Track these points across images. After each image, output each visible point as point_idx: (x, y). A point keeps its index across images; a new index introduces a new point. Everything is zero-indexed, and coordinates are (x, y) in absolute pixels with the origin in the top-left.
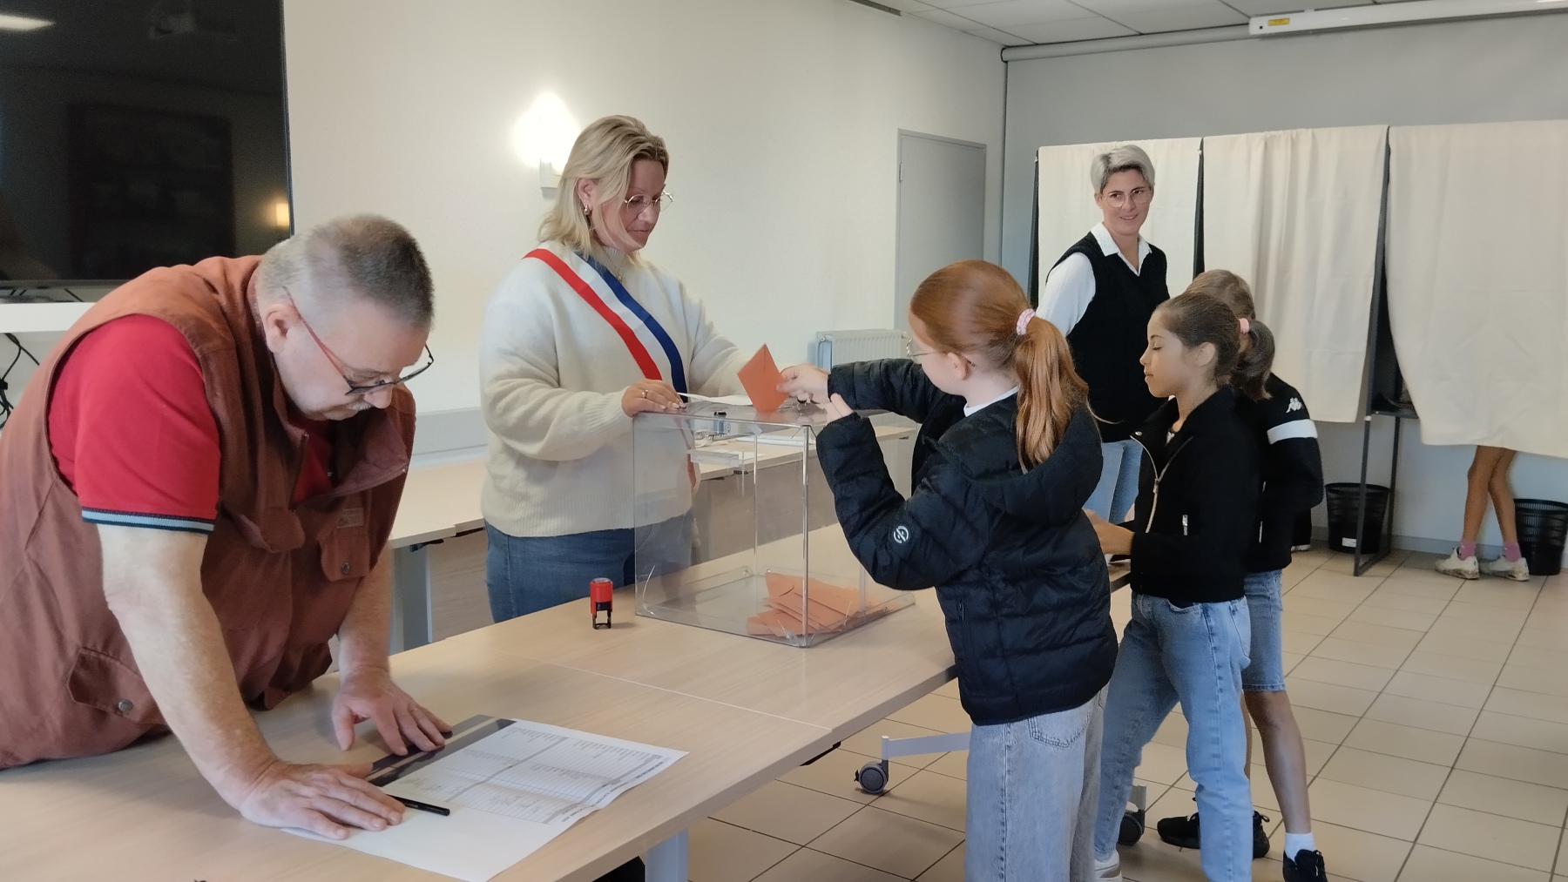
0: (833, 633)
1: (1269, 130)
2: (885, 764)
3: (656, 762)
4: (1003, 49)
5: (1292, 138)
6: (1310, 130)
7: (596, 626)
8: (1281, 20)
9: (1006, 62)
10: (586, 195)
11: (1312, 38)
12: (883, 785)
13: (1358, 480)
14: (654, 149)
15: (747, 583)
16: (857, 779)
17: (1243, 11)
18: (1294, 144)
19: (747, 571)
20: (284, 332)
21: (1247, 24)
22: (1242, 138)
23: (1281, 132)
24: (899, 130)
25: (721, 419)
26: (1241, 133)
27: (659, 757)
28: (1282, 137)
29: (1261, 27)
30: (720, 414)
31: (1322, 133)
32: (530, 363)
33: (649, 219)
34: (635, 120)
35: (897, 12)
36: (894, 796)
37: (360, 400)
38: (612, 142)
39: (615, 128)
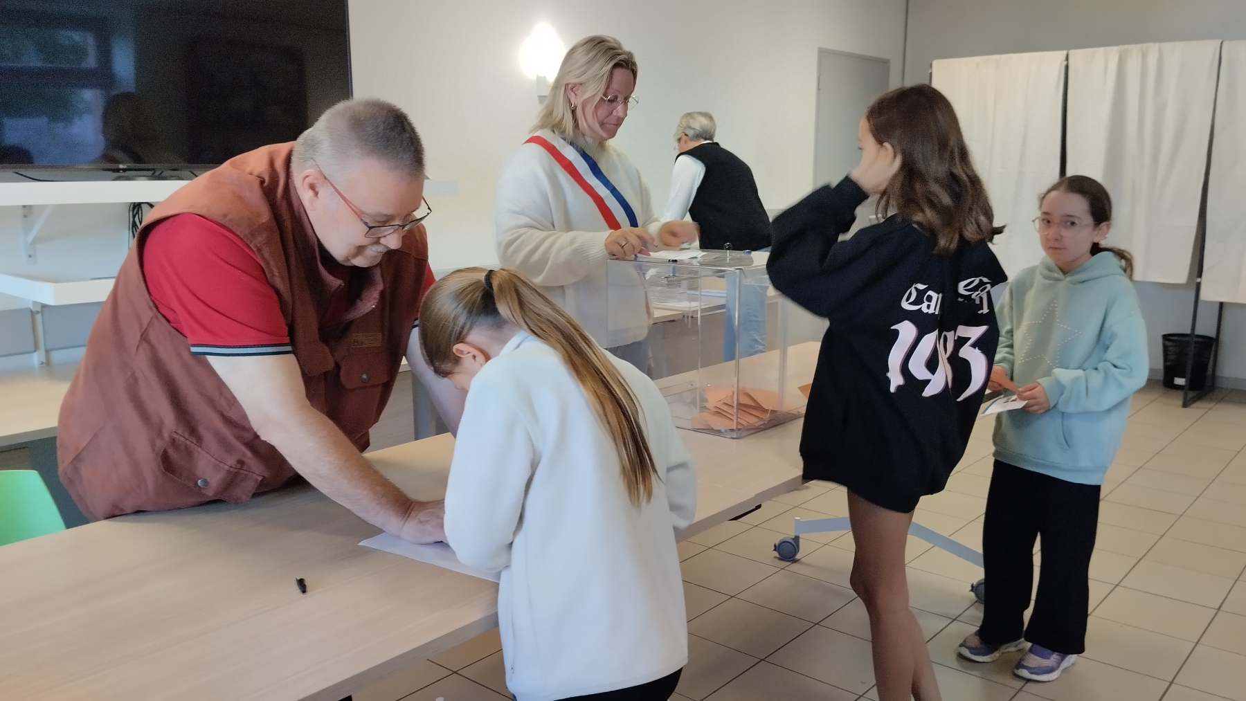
0: (756, 429)
1: (1123, 44)
2: (797, 539)
5: (1142, 51)
6: (1156, 45)
10: (573, 94)
12: (795, 555)
13: (1189, 332)
14: (628, 60)
15: (691, 393)
16: (775, 550)
18: (1144, 56)
19: (692, 385)
20: (316, 194)
22: (1101, 50)
23: (1133, 46)
24: (819, 48)
25: (673, 265)
26: (1100, 47)
28: (1135, 50)
30: (673, 261)
31: (1167, 46)
33: (621, 114)
34: (614, 39)
36: (803, 564)
37: (377, 242)
38: (595, 54)
39: (598, 44)
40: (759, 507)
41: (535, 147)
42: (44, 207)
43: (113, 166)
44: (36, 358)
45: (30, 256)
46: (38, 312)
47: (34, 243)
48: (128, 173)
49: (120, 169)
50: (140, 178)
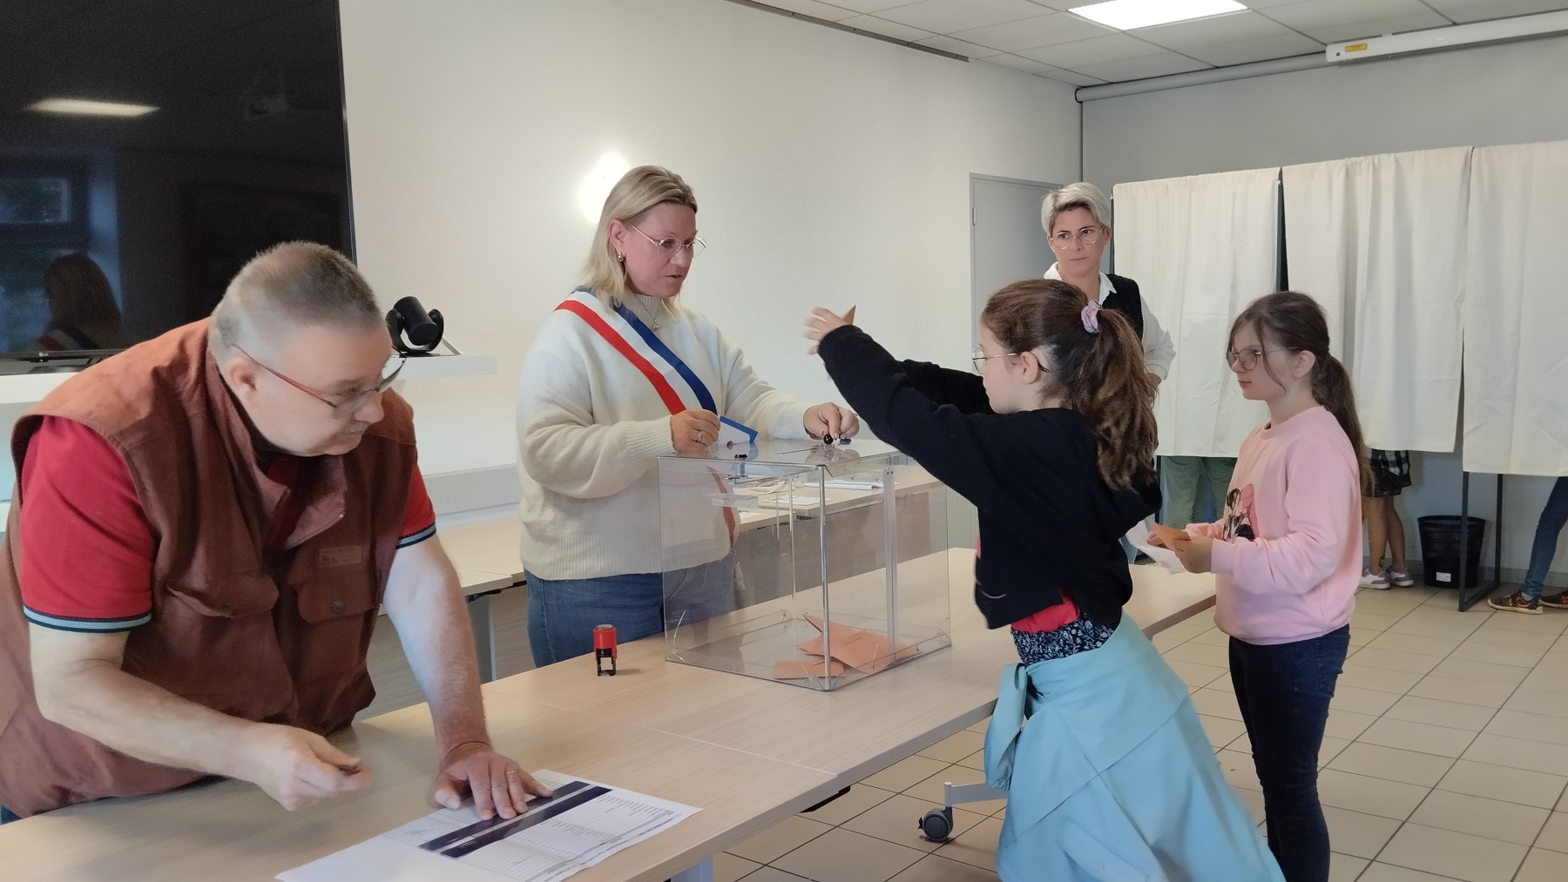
1: (1350, 156)
2: (948, 811)
3: (667, 817)
4: (1077, 90)
5: (1374, 164)
6: (1392, 155)
7: (600, 672)
8: (1358, 46)
9: (1081, 102)
10: (618, 242)
11: (1392, 63)
12: (947, 833)
13: (1459, 512)
14: (684, 197)
15: (785, 627)
16: (921, 827)
17: (1319, 39)
18: (1376, 170)
19: (785, 615)
20: (253, 387)
21: (1324, 52)
22: (1322, 166)
23: (1362, 158)
24: (970, 173)
25: (740, 462)
26: (1321, 161)
27: (670, 813)
28: (1364, 163)
29: (1338, 54)
30: (741, 456)
31: (1405, 157)
32: (568, 410)
35: (965, 59)
36: (958, 845)
38: (643, 189)
39: (647, 177)
40: (847, 790)
41: (568, 314)
48: (50, 363)
49: (40, 358)
50: (67, 368)
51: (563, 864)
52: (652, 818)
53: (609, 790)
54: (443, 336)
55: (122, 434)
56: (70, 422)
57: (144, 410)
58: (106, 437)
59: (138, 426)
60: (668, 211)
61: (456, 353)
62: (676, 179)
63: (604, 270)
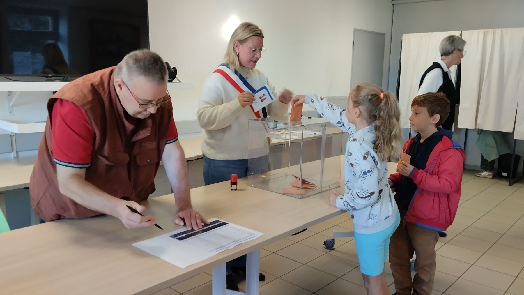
2: (333, 240)
3: (253, 236)
5: (494, 32)
6: (500, 29)
7: (232, 190)
9: (394, 5)
10: (237, 48)
12: (333, 247)
14: (259, 33)
15: (286, 177)
16: (324, 244)
18: (494, 34)
19: (286, 174)
20: (121, 89)
22: (476, 32)
23: (490, 29)
24: (354, 28)
25: (275, 123)
27: (254, 234)
28: (490, 31)
30: (276, 121)
31: (505, 30)
33: (258, 56)
36: (336, 251)
37: (146, 110)
38: (247, 31)
39: (247, 26)
40: (306, 229)
41: (218, 75)
42: (16, 92)
43: (46, 75)
44: (13, 155)
45: (11, 112)
46: (14, 136)
47: (12, 106)
48: (52, 78)
49: (49, 77)
50: (57, 80)
51: (221, 247)
52: (249, 235)
53: (227, 224)
54: (177, 76)
55: (84, 105)
56: (67, 101)
57: (90, 98)
58: (79, 106)
59: (89, 103)
60: (256, 39)
61: (180, 82)
62: (257, 27)
63: (232, 58)
